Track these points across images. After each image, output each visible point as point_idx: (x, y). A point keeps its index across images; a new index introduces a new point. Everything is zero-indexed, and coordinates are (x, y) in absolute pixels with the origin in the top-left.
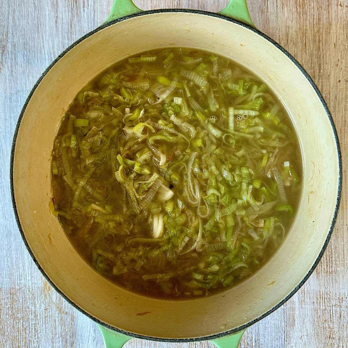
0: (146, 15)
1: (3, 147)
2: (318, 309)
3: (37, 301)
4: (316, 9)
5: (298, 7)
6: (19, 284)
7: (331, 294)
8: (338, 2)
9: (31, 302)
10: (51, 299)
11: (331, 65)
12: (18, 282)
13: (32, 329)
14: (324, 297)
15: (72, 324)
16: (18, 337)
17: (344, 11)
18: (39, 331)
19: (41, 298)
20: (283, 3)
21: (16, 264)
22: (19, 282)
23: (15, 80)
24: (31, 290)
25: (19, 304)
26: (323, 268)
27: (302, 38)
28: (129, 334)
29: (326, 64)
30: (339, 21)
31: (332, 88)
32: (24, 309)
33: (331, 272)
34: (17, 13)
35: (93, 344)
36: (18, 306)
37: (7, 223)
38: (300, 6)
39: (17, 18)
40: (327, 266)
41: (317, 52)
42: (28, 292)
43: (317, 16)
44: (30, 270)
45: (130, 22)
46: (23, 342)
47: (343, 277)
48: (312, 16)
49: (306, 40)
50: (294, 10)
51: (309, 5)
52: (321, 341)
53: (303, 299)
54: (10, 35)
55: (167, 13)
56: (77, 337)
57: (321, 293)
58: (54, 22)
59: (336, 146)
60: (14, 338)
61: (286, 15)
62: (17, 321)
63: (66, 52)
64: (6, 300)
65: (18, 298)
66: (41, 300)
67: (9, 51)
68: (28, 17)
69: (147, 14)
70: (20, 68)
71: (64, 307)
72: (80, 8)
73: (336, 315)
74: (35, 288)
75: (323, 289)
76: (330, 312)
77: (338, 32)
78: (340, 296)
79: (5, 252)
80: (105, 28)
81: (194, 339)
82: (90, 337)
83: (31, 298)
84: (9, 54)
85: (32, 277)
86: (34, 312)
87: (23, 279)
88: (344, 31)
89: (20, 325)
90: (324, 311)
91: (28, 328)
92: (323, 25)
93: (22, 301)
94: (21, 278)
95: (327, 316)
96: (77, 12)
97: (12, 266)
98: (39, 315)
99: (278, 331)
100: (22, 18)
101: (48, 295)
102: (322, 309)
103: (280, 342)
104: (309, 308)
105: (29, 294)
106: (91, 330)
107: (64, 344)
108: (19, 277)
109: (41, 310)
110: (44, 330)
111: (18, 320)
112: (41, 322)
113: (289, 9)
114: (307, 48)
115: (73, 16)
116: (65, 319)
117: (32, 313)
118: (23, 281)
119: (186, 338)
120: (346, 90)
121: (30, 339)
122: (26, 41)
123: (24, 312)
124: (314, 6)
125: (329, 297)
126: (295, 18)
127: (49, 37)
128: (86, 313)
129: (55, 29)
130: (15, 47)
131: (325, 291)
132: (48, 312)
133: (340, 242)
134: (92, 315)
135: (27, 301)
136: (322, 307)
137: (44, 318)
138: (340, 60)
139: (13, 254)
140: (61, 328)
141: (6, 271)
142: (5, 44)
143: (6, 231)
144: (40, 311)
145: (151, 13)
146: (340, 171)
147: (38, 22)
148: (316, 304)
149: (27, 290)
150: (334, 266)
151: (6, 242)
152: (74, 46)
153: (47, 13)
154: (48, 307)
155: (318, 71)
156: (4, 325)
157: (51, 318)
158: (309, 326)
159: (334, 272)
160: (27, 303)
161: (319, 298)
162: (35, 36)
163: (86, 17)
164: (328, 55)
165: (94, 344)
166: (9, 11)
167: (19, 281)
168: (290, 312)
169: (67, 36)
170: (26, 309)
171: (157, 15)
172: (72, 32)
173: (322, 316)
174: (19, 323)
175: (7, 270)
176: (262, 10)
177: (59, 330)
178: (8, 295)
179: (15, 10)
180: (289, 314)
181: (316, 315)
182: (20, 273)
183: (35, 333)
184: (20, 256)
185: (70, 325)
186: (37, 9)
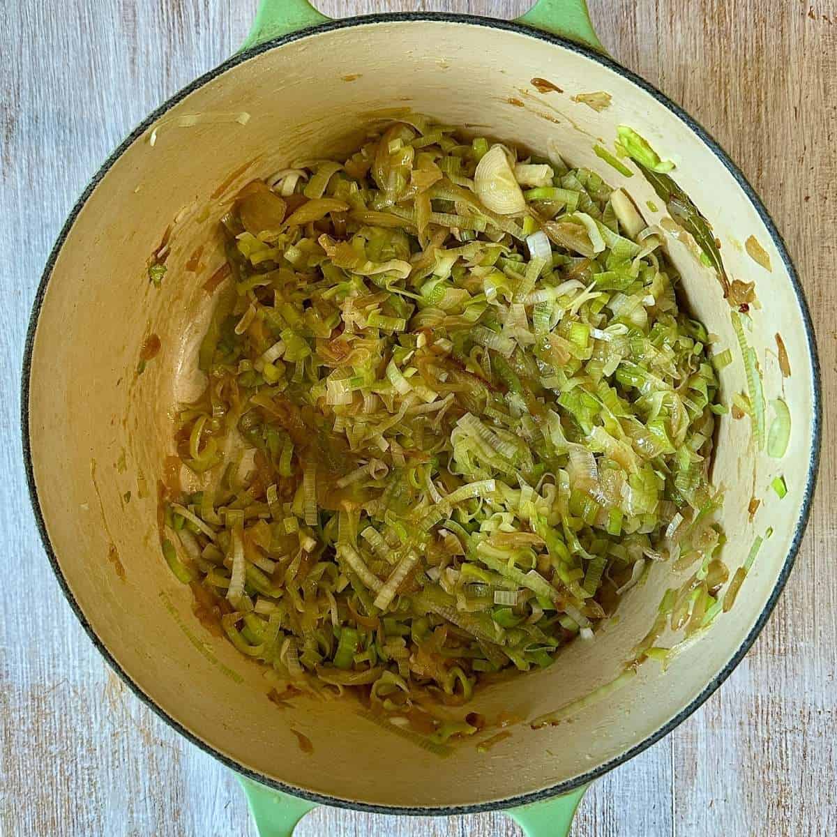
0: (340, 29)
1: (12, 357)
2: (752, 739)
3: (93, 716)
4: (751, 25)
5: (708, 21)
6: (51, 676)
7: (783, 704)
8: (805, 6)
9: (79, 717)
10: (126, 711)
11: (786, 159)
12: (49, 671)
13: (83, 780)
14: (765, 709)
15: (174, 768)
16: (50, 798)
17: (820, 29)
18: (98, 785)
19: (103, 709)
20: (671, 9)
21: (43, 629)
22: (51, 672)
23: (38, 199)
24: (79, 691)
25: (53, 720)
26: (764, 643)
27: (718, 95)
28: (310, 797)
29: (776, 157)
30: (808, 54)
31: (789, 215)
32: (64, 734)
33: (782, 651)
34: (40, 40)
35: (224, 816)
36: (50, 728)
37: (24, 536)
38: (712, 18)
39: (41, 53)
40: (774, 636)
41: (753, 129)
42: (72, 694)
43: (754, 41)
44: (77, 644)
45: (302, 48)
46: (64, 810)
47: (812, 663)
48: (743, 42)
49: (726, 101)
50: (699, 26)
51: (735, 16)
52: (758, 812)
53: (716, 714)
54: (25, 94)
55: (390, 22)
56: (187, 797)
57: (760, 702)
58: (128, 61)
59: (807, 342)
60: (42, 799)
61: (678, 41)
62: (49, 761)
63: (148, 125)
64: (21, 713)
65: (50, 708)
66: (104, 714)
67: (24, 130)
68: (66, 51)
69: (342, 27)
70: (48, 172)
71: (156, 729)
72: (188, 28)
73: (793, 752)
74: (88, 684)
75: (764, 691)
76: (781, 746)
77: (805, 79)
78: (804, 708)
79: (19, 602)
80: (239, 62)
81: (466, 809)
82: (217, 801)
83: (79, 708)
84: (22, 139)
85: (82, 660)
86: (87, 742)
87: (61, 665)
88: (818, 77)
89: (56, 770)
90: (766, 744)
91: (74, 778)
92: (768, 63)
93: (61, 716)
94: (56, 662)
95: (773, 754)
96: (182, 38)
97: (36, 635)
98: (98, 748)
99: (656, 789)
100: (53, 51)
101: (119, 701)
102: (760, 739)
103: (661, 815)
104: (729, 735)
105: (76, 699)
106: (219, 785)
107: (156, 815)
108: (51, 658)
109: (104, 735)
110: (111, 781)
111: (51, 758)
112: (104, 763)
113: (687, 25)
114: (730, 119)
115: (172, 47)
116: (159, 758)
117: (82, 743)
118: (61, 670)
119: (446, 807)
120: (823, 220)
121: (79, 802)
122: (62, 109)
123: (65, 741)
124: (748, 17)
125: (777, 709)
126: (700, 47)
127: (116, 96)
128: (208, 747)
129: (129, 78)
130: (36, 122)
131: (768, 696)
132: (119, 741)
133: (805, 581)
134: (222, 753)
135: (71, 716)
136: (760, 734)
137: (110, 753)
138: (809, 149)
139: (38, 608)
140: (151, 778)
141: (21, 647)
142: (12, 114)
143: (20, 552)
144: (101, 738)
145: (350, 25)
146: (817, 403)
147: (90, 61)
148: (746, 727)
149: (71, 689)
150: (790, 636)
151: (20, 580)
152: (166, 109)
153: (110, 41)
154: (119, 730)
155: (755, 174)
156: (19, 769)
157: (126, 755)
158: (730, 777)
159: (790, 651)
160: (71, 719)
161: (754, 714)
162: (83, 96)
163: (202, 48)
164: (779, 136)
165: (226, 817)
166: (21, 37)
167: (51, 670)
168: (685, 745)
169: (159, 96)
170: (69, 734)
171: (365, 29)
172: (170, 86)
173: (761, 755)
174: (54, 766)
175: (25, 644)
176: (622, 29)
177: (144, 783)
178: (27, 700)
179: (36, 36)
180: (683, 748)
181: (747, 753)
182: (53, 650)
183: (90, 789)
184: (53, 611)
185: (171, 771)
186: (88, 31)
